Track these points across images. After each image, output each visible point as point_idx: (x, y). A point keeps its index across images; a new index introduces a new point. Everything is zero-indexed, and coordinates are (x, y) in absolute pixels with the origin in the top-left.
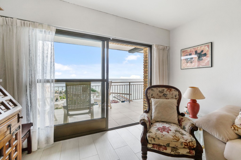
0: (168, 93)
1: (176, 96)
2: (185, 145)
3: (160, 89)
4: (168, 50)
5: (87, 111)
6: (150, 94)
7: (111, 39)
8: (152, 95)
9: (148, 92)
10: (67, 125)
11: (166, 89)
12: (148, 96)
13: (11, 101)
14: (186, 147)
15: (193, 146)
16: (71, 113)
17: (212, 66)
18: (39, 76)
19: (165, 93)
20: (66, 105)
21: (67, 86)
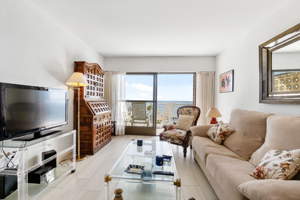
0: (192, 111)
1: (196, 114)
2: (178, 138)
3: (188, 109)
4: (213, 74)
5: (144, 121)
6: (180, 112)
7: (159, 73)
8: (181, 113)
9: (179, 110)
10: (132, 127)
11: (192, 109)
12: (179, 113)
13: (108, 108)
14: (178, 139)
15: (182, 139)
16: (135, 121)
17: (233, 91)
18: (119, 98)
19: (190, 111)
20: (132, 116)
21: (132, 104)
